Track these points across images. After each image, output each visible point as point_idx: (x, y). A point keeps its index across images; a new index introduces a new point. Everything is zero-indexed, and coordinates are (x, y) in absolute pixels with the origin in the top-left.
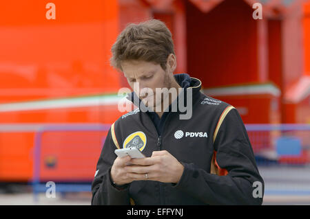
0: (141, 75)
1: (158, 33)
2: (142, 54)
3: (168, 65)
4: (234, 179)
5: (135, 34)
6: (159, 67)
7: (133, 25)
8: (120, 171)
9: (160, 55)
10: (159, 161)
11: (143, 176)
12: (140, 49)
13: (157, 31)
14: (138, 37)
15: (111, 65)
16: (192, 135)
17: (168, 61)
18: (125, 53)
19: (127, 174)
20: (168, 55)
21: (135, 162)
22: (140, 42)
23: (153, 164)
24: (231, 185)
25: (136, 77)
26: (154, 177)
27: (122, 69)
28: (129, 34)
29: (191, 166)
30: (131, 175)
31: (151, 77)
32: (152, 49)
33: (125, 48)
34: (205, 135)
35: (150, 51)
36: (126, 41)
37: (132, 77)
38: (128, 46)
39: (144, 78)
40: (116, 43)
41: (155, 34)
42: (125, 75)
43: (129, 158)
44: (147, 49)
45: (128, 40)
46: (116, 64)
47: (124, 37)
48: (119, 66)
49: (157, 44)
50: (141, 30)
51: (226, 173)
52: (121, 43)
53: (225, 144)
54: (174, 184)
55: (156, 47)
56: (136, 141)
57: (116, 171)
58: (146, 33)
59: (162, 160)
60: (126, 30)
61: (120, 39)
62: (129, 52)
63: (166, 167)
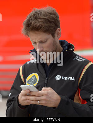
0: (39, 40)
1: (51, 15)
2: (41, 28)
3: (56, 35)
4: (90, 106)
5: (37, 15)
6: (50, 36)
7: (36, 9)
8: (23, 98)
9: (52, 28)
10: (46, 93)
11: (37, 102)
12: (40, 25)
13: (50, 14)
14: (39, 17)
15: (22, 33)
16: (66, 78)
17: (56, 33)
18: (31, 27)
19: (27, 100)
20: (56, 29)
21: (32, 94)
22: (40, 20)
23: (42, 96)
24: (88, 111)
25: (36, 42)
26: (43, 103)
27: (29, 36)
28: (34, 15)
29: (65, 97)
30: (29, 101)
31: (45, 42)
32: (47, 25)
33: (31, 24)
34: (74, 79)
35: (46, 26)
36: (32, 19)
37: (34, 41)
38: (33, 23)
39: (41, 42)
40: (26, 20)
41: (50, 16)
42: (30, 40)
43: (28, 91)
44: (44, 25)
45: (33, 19)
46: (25, 33)
47: (31, 17)
48: (27, 34)
49: (50, 22)
50: (41, 13)
51: (86, 102)
52: (28, 20)
53: (86, 85)
54: (54, 108)
55: (49, 24)
56: (33, 78)
57: (21, 97)
58: (44, 15)
59: (48, 93)
60: (32, 12)
61: (28, 18)
62: (33, 26)
63: (50, 97)
